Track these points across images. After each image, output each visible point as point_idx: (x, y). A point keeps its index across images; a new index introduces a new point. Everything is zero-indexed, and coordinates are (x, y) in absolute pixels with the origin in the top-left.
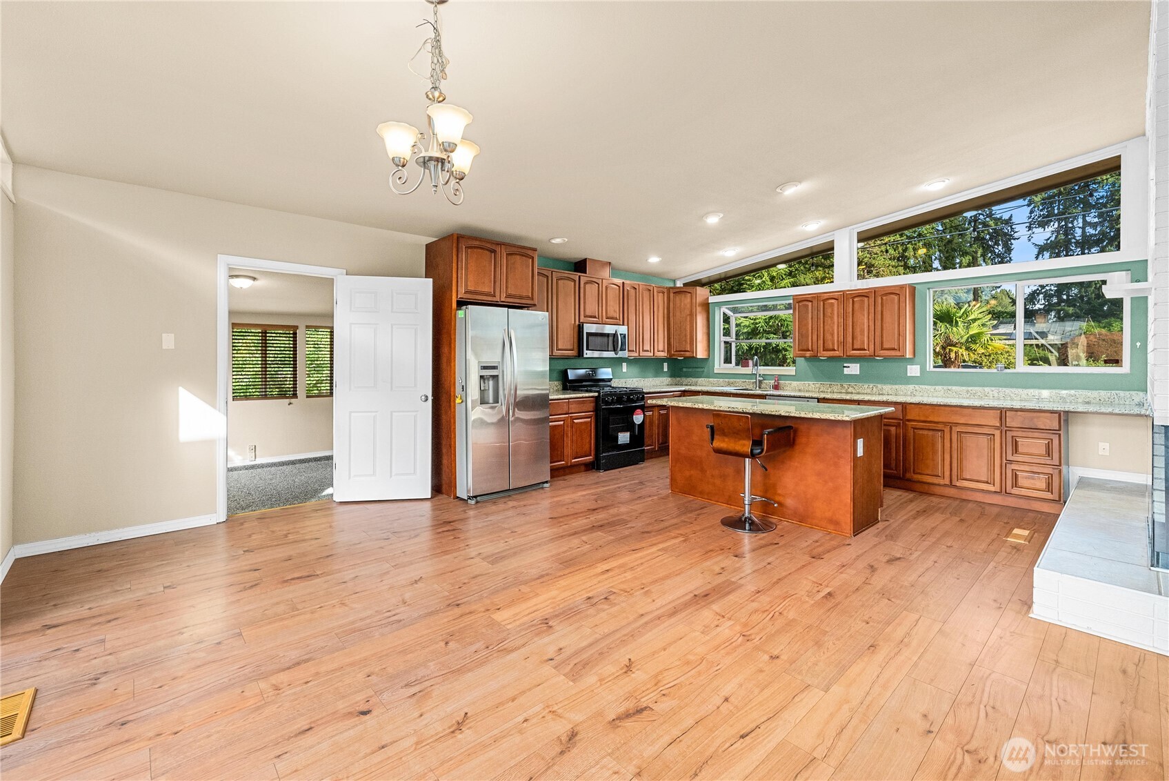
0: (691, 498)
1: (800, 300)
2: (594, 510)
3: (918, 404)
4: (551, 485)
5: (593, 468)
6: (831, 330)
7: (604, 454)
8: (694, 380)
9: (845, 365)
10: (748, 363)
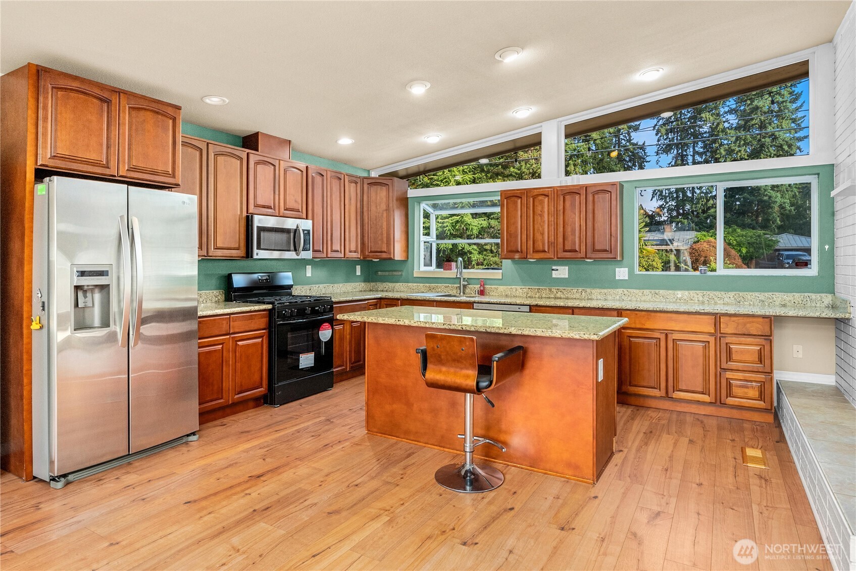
0: (393, 440)
1: (509, 195)
2: (259, 477)
3: (635, 310)
4: (199, 437)
5: (266, 402)
6: (541, 229)
7: (280, 384)
8: (391, 285)
9: (554, 268)
10: (451, 265)
